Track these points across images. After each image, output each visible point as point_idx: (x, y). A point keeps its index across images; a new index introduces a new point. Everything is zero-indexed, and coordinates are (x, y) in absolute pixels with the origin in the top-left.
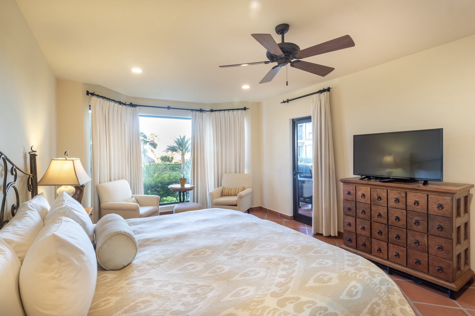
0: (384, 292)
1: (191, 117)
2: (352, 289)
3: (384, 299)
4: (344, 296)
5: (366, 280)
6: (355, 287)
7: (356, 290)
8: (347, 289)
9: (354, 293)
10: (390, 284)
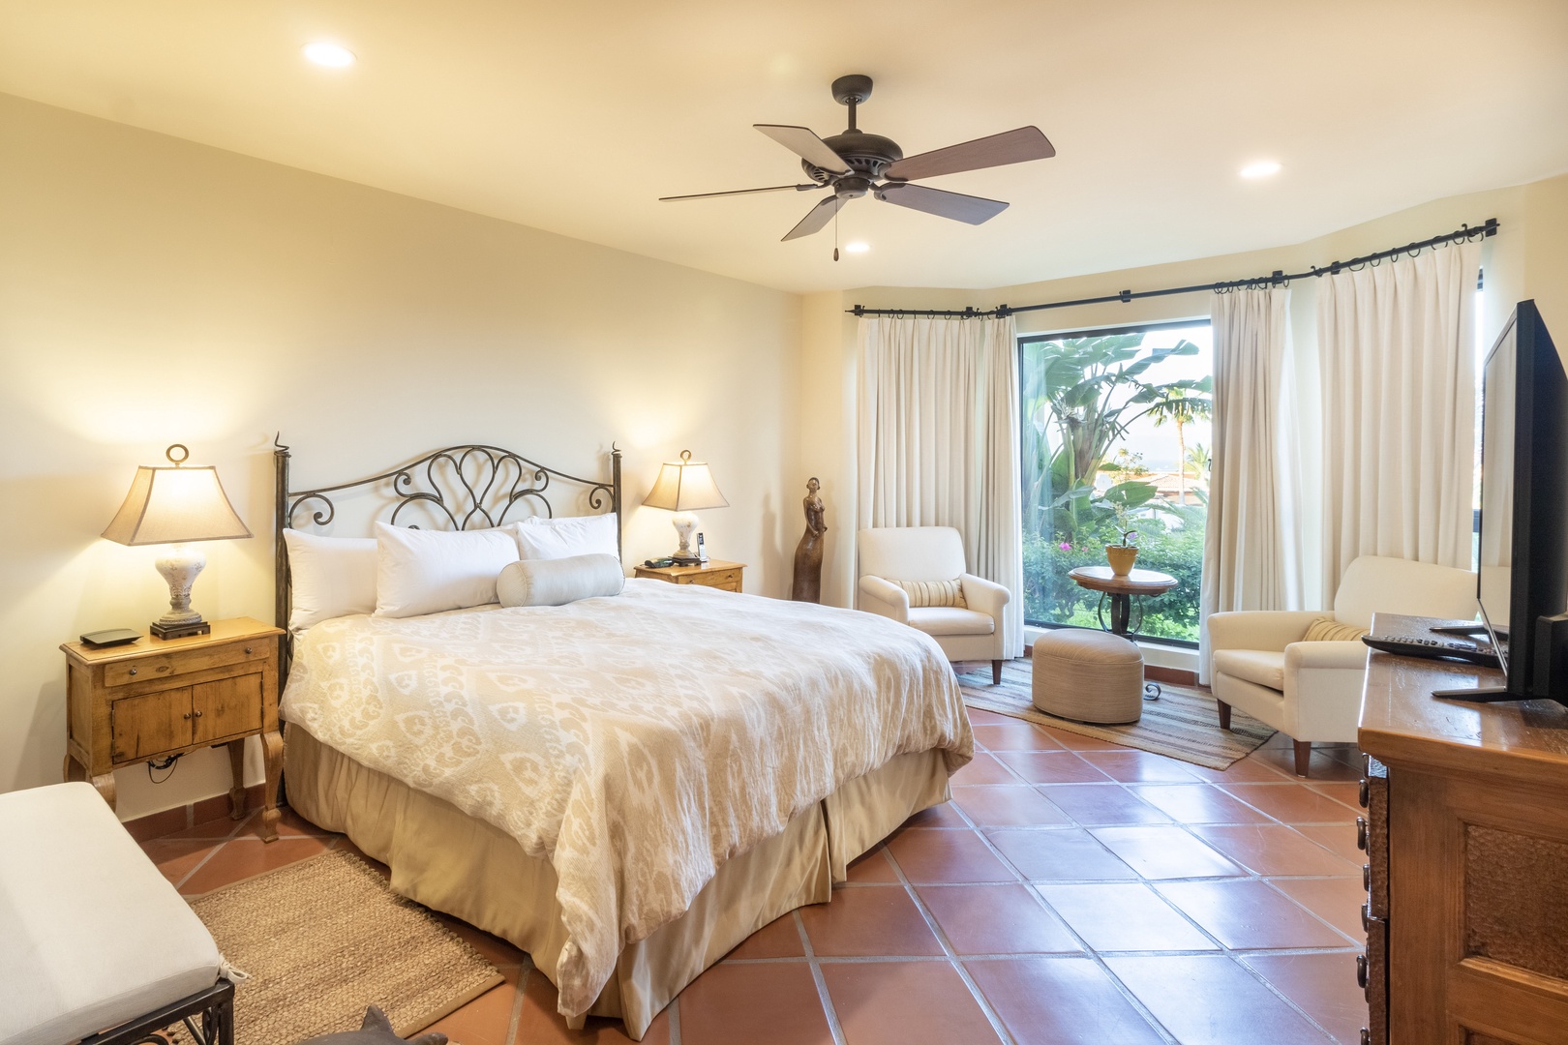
0: (564, 766)
1: (1208, 317)
2: (511, 710)
3: (557, 776)
4: (494, 709)
5: (542, 718)
6: (516, 710)
7: (515, 716)
8: (505, 705)
9: (509, 717)
10: (583, 764)
